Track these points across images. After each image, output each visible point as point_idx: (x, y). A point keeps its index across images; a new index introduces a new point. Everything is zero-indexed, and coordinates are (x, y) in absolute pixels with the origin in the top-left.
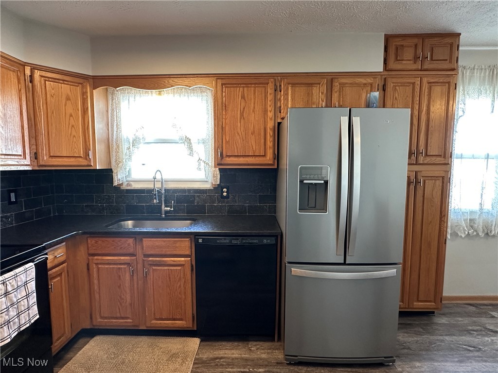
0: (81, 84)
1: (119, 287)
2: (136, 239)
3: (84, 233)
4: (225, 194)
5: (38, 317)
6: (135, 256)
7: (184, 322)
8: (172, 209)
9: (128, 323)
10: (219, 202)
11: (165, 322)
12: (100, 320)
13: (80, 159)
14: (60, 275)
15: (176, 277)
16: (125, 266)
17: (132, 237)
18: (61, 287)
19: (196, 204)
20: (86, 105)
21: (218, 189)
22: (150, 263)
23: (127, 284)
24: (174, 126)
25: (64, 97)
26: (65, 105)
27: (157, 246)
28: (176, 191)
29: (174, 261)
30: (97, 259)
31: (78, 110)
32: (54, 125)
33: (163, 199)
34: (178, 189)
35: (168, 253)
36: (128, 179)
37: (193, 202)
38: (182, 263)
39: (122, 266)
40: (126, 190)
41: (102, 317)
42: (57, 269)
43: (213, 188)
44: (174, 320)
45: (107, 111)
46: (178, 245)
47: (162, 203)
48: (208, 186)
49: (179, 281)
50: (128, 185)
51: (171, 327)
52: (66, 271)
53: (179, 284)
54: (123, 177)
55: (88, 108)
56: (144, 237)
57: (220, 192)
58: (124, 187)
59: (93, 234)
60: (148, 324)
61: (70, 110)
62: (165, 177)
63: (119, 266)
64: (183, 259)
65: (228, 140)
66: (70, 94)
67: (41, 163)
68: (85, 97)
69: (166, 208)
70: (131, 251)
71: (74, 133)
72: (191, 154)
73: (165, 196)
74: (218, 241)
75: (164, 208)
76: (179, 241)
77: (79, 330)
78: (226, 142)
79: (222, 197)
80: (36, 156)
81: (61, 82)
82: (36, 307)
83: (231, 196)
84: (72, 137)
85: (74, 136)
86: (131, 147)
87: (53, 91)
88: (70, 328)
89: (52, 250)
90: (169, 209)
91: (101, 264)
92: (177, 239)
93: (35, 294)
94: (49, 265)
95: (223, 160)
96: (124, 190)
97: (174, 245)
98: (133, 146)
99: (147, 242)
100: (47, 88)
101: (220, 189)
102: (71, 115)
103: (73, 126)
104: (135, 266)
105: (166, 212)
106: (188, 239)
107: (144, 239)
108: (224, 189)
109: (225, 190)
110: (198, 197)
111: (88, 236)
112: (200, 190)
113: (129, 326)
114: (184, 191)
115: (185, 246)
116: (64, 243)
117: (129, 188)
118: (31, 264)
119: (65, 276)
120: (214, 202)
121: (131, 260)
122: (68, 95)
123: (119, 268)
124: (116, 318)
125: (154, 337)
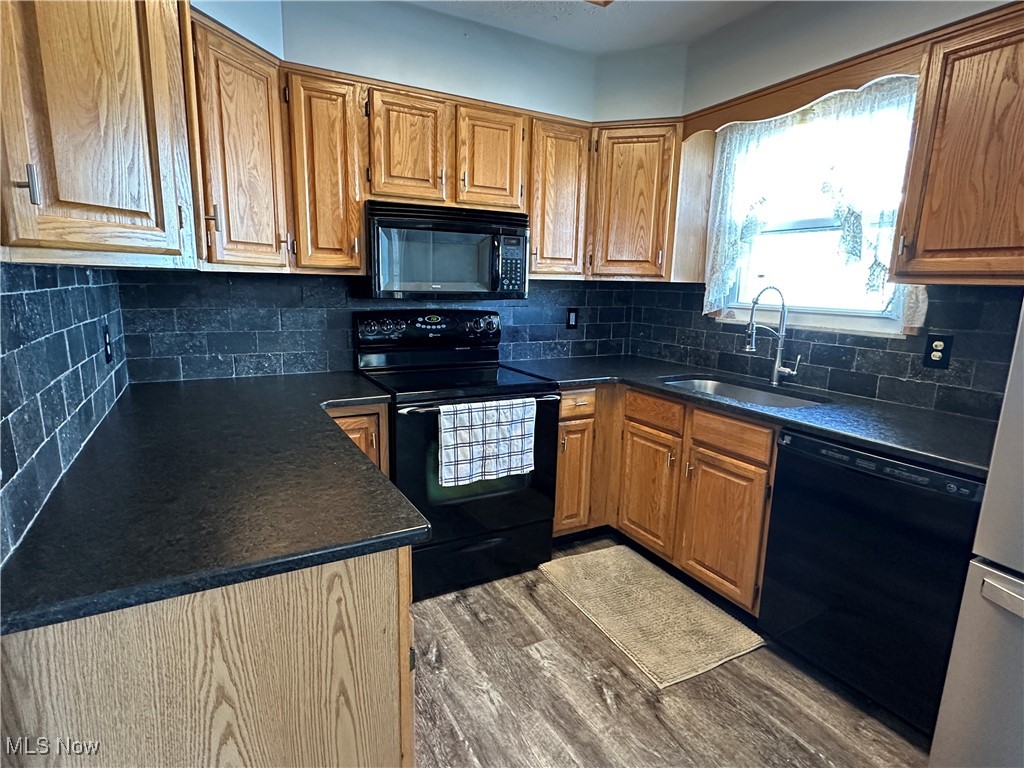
0: (663, 136)
1: (654, 481)
2: (685, 408)
3: (622, 382)
4: (936, 356)
5: (533, 468)
6: (682, 437)
7: (738, 591)
8: (795, 373)
9: (657, 544)
10: (915, 376)
11: (708, 572)
12: (626, 522)
13: (647, 265)
14: (582, 431)
15: (736, 498)
16: (665, 450)
17: (680, 403)
18: (581, 450)
19: (853, 370)
20: (665, 171)
21: (921, 340)
22: (699, 456)
23: (664, 481)
24: (825, 188)
25: (636, 163)
26: (636, 177)
27: (712, 429)
28: (812, 335)
29: (737, 467)
30: (633, 427)
31: (653, 183)
32: (617, 211)
33: (780, 349)
34: (818, 332)
35: (729, 448)
36: (731, 304)
37: (848, 364)
38: (751, 476)
39: (661, 449)
40: (724, 324)
41: (629, 520)
42: (578, 422)
43: (904, 338)
44: (724, 577)
45: (711, 177)
46: (747, 436)
47: (776, 358)
48: (894, 331)
49: (739, 509)
50: (730, 315)
51: (713, 586)
52: (591, 429)
53: (739, 514)
54: (720, 299)
55: (668, 177)
56: (698, 409)
57: (923, 350)
58: (721, 319)
59: (635, 387)
60: (683, 563)
61: (641, 183)
62: (791, 302)
63: (658, 447)
64: (753, 468)
65: (935, 208)
66: (644, 158)
67: (597, 271)
68: (666, 157)
69: (782, 369)
70: (676, 426)
71: (642, 222)
72: (855, 251)
73: (787, 344)
74: (824, 452)
75: (778, 367)
76: (750, 429)
77: (603, 524)
78: (932, 213)
79: (927, 361)
80: (590, 260)
81: (635, 140)
82: (532, 455)
83: (954, 364)
84: (638, 229)
85: (642, 228)
86: (738, 241)
87: (622, 158)
88: (587, 512)
89: (574, 394)
90: (787, 370)
91: (637, 435)
92: (748, 426)
93: (533, 438)
94: (563, 413)
95: (913, 262)
96: (720, 324)
97: (740, 435)
98: (741, 239)
99: (701, 418)
100: (615, 155)
101: (925, 341)
102: (641, 194)
103: (642, 211)
104: (679, 456)
105: (782, 377)
106: (767, 431)
107: (696, 411)
108: (936, 343)
109: (939, 345)
110: (863, 354)
111: (629, 387)
112: (868, 337)
113: (657, 550)
114: (831, 336)
115: (759, 444)
116: (594, 389)
117: (729, 321)
118: (533, 399)
119: (589, 436)
120: (901, 373)
121: (673, 441)
122: (641, 160)
123: (657, 450)
124: (645, 530)
125: (693, 591)
